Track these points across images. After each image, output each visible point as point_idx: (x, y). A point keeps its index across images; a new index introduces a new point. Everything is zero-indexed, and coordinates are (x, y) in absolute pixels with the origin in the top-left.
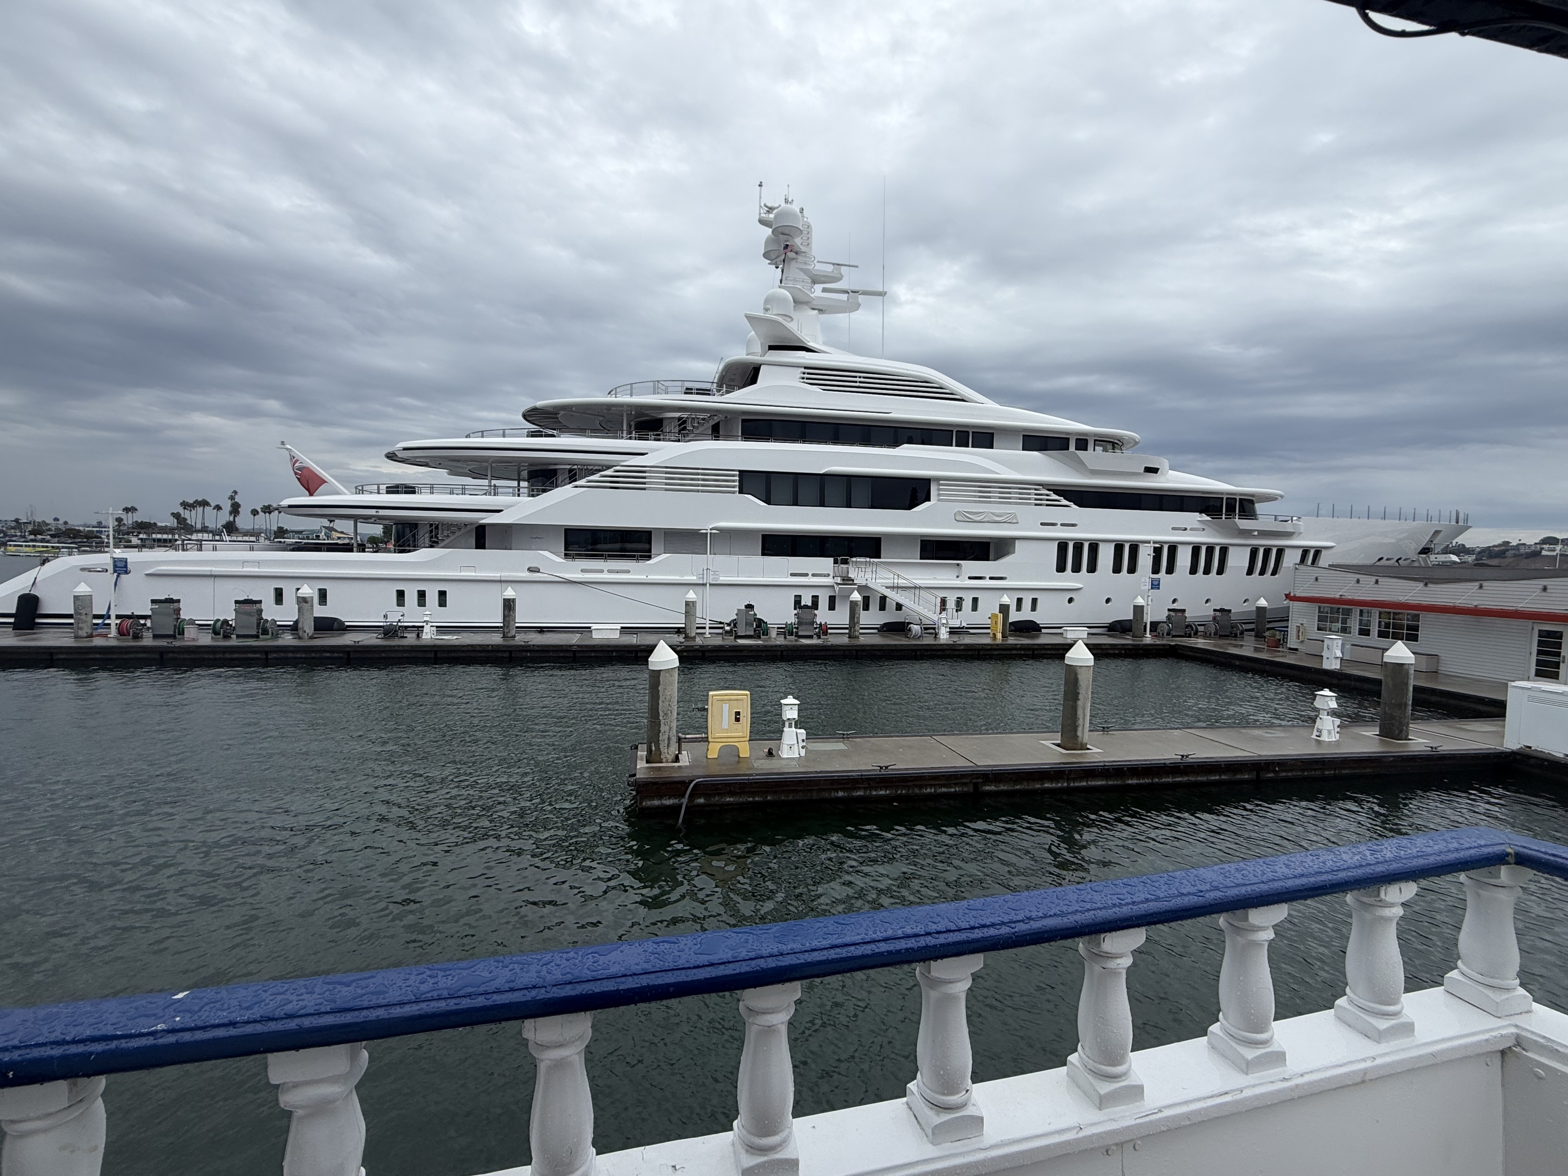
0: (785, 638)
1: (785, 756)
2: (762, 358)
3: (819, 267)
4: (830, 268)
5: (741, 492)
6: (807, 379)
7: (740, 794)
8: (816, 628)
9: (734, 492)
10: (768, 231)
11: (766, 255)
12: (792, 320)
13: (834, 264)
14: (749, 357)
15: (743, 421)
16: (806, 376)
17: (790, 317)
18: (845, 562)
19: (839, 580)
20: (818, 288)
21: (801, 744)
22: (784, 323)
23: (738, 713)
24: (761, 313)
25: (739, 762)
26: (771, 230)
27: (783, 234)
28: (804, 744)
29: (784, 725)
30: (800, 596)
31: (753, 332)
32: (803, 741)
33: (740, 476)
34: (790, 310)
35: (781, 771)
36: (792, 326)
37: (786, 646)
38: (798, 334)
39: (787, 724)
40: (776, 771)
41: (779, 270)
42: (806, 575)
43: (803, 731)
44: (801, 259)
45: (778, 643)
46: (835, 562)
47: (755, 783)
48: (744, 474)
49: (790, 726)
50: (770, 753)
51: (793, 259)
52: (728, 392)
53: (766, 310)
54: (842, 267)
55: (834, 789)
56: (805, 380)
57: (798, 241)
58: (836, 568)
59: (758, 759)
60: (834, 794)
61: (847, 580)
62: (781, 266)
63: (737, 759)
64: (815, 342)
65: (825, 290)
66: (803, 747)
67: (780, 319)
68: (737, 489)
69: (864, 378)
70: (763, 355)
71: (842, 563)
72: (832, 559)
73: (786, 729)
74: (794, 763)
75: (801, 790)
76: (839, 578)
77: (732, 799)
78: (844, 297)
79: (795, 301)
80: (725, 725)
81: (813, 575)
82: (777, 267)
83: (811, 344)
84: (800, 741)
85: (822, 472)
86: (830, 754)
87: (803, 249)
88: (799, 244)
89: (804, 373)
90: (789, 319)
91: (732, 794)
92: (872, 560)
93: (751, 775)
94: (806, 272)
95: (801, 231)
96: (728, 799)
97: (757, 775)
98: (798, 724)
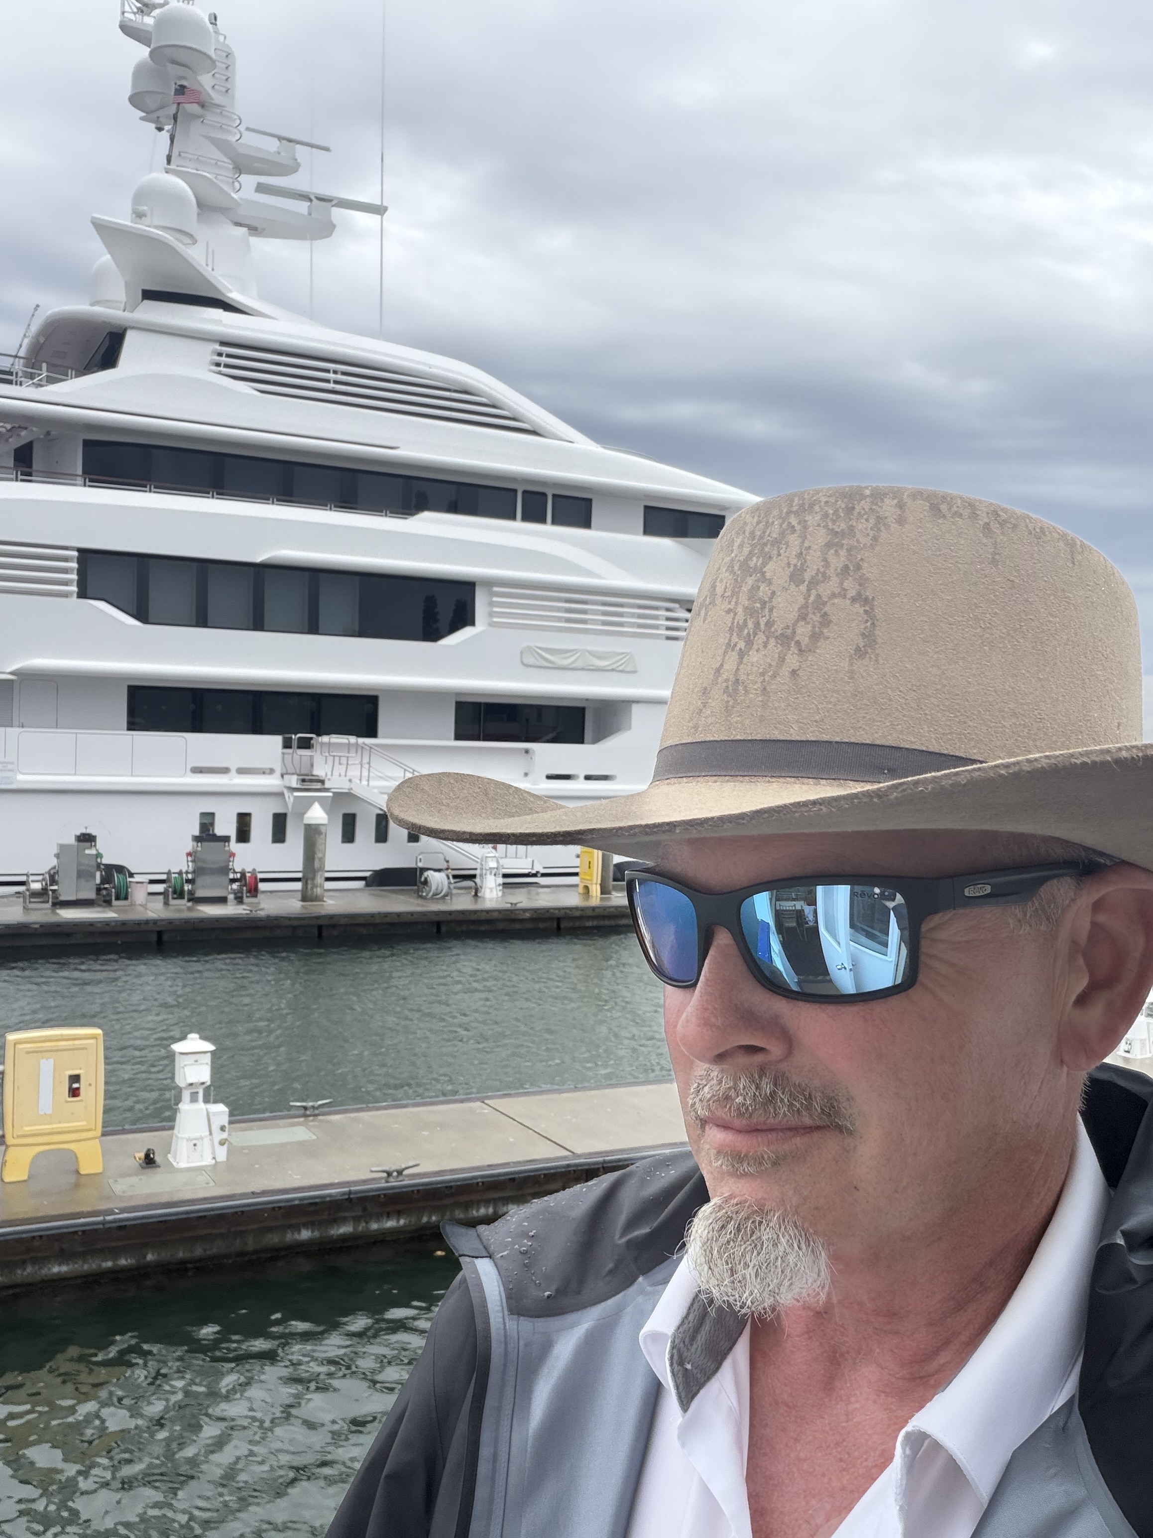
0: (166, 903)
1: (183, 1165)
2: (127, 314)
3: (251, 140)
4: (271, 145)
5: (83, 594)
6: (227, 366)
7: (84, 1255)
8: (233, 881)
9: (66, 595)
10: (142, 52)
11: (136, 100)
12: (195, 242)
13: (280, 138)
14: (98, 309)
15: (87, 444)
16: (224, 359)
17: (191, 236)
18: (306, 744)
19: (294, 781)
20: (249, 182)
21: (219, 1136)
22: (179, 247)
23: (75, 1078)
24: (125, 220)
25: (77, 1186)
26: (149, 50)
27: (174, 62)
28: (225, 1135)
29: (178, 1100)
30: (212, 815)
31: (108, 256)
32: (223, 1129)
33: (79, 560)
34: (190, 220)
35: (176, 1197)
36: (196, 255)
37: (170, 922)
38: (207, 272)
39: (186, 1095)
40: (164, 1199)
41: (165, 136)
42: (225, 771)
43: (221, 1108)
44: (211, 118)
45: (151, 915)
46: (287, 745)
47: (121, 1228)
48: (87, 556)
49: (194, 1098)
50: (149, 1161)
51: (196, 117)
52: (51, 381)
53: (139, 215)
54: (298, 146)
55: (290, 1227)
56: (222, 369)
57: (206, 81)
58: (288, 758)
59: (124, 1175)
60: (291, 1237)
61: (310, 781)
62: (167, 128)
63: (72, 1178)
64: (243, 291)
65: (261, 188)
66: (222, 1143)
67: (167, 237)
68: (74, 589)
69: (344, 373)
70: (130, 307)
71: (299, 747)
72: (278, 740)
73: (185, 1106)
74: (202, 1179)
75: (221, 1235)
76: (295, 777)
77: (64, 1268)
78: (302, 207)
79: (200, 204)
80: (46, 1104)
81: (241, 771)
82: (160, 129)
83: (235, 296)
84: (216, 1127)
85: (258, 560)
86: (279, 1153)
87: (217, 98)
88: (208, 88)
89: (220, 355)
90: (188, 240)
91: (63, 1256)
92: (361, 740)
93: (110, 1212)
94: (223, 146)
95: (213, 62)
96: (56, 1269)
97: (122, 1211)
98: (212, 1093)
